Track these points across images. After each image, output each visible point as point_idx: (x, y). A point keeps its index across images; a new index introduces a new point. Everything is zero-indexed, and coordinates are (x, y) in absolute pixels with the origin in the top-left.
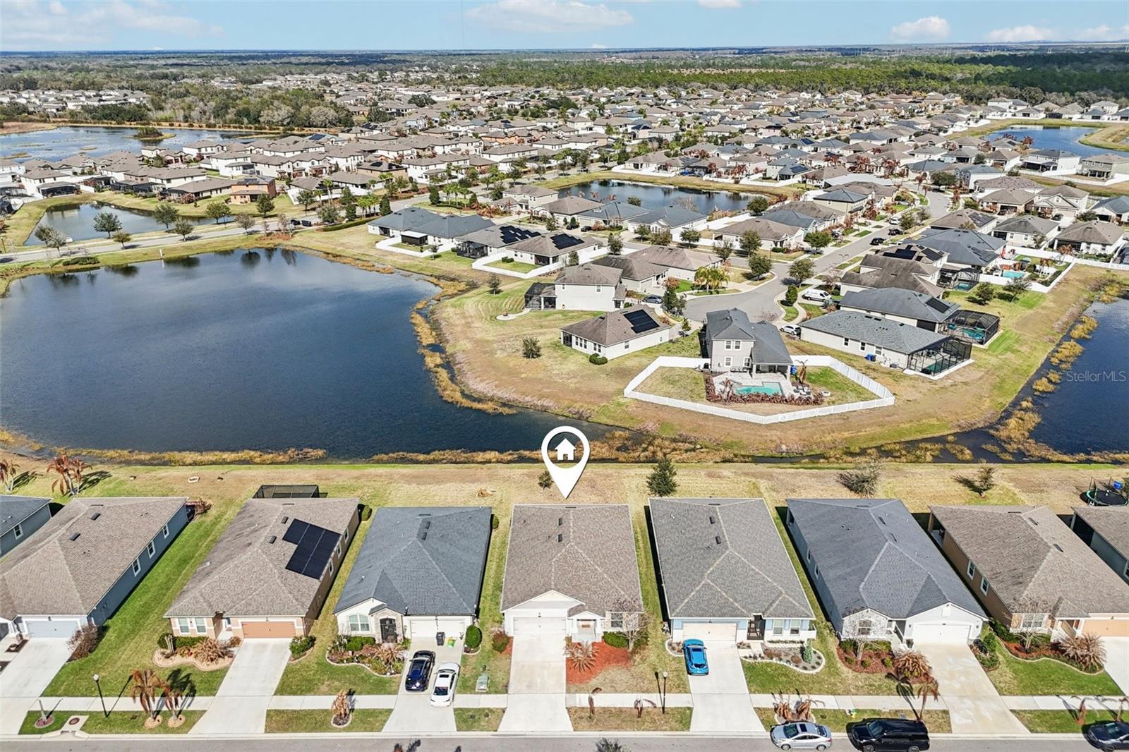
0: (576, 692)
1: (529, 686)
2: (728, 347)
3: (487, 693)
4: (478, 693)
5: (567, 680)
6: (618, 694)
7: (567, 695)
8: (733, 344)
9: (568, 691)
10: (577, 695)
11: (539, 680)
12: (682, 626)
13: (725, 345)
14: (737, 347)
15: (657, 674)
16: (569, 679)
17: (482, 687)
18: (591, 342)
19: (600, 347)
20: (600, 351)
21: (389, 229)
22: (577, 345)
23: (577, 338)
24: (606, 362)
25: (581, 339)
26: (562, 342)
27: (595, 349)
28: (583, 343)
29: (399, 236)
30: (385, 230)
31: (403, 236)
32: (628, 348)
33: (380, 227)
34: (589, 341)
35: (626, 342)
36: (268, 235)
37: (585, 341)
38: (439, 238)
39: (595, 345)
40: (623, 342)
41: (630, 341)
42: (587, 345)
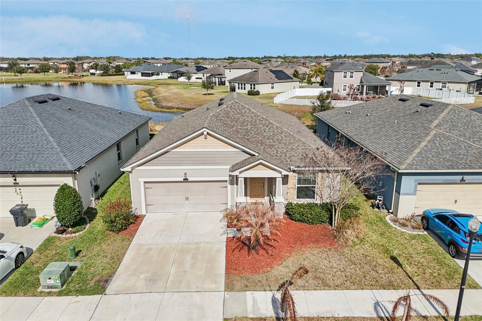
0: (246, 288)
1: (152, 280)
2: (345, 77)
3: (60, 294)
4: (41, 294)
5: (228, 268)
6: (332, 293)
7: (228, 295)
8: (349, 74)
9: (229, 287)
10: (248, 293)
11: (173, 270)
12: (415, 190)
13: (343, 75)
14: (351, 77)
15: (394, 259)
16: (230, 267)
17: (51, 282)
18: (249, 83)
19: (254, 85)
20: (254, 88)
21: (135, 72)
22: (239, 88)
23: (239, 84)
24: (259, 95)
25: (242, 84)
26: (229, 91)
27: (251, 88)
28: (243, 87)
29: (140, 74)
30: (133, 73)
31: (141, 73)
32: (273, 88)
33: (131, 72)
34: (247, 83)
35: (272, 84)
36: (69, 77)
37: (245, 84)
38: (162, 73)
39: (251, 85)
40: (270, 83)
41: (275, 84)
42: (246, 87)
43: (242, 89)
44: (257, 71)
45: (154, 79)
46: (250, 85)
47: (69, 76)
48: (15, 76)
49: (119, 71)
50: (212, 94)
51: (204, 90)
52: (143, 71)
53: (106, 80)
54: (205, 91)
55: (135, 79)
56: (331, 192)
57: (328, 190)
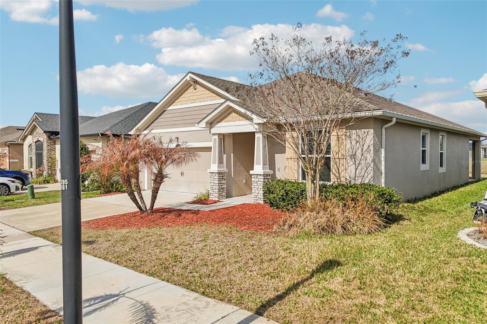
56: (356, 169)
57: (352, 163)
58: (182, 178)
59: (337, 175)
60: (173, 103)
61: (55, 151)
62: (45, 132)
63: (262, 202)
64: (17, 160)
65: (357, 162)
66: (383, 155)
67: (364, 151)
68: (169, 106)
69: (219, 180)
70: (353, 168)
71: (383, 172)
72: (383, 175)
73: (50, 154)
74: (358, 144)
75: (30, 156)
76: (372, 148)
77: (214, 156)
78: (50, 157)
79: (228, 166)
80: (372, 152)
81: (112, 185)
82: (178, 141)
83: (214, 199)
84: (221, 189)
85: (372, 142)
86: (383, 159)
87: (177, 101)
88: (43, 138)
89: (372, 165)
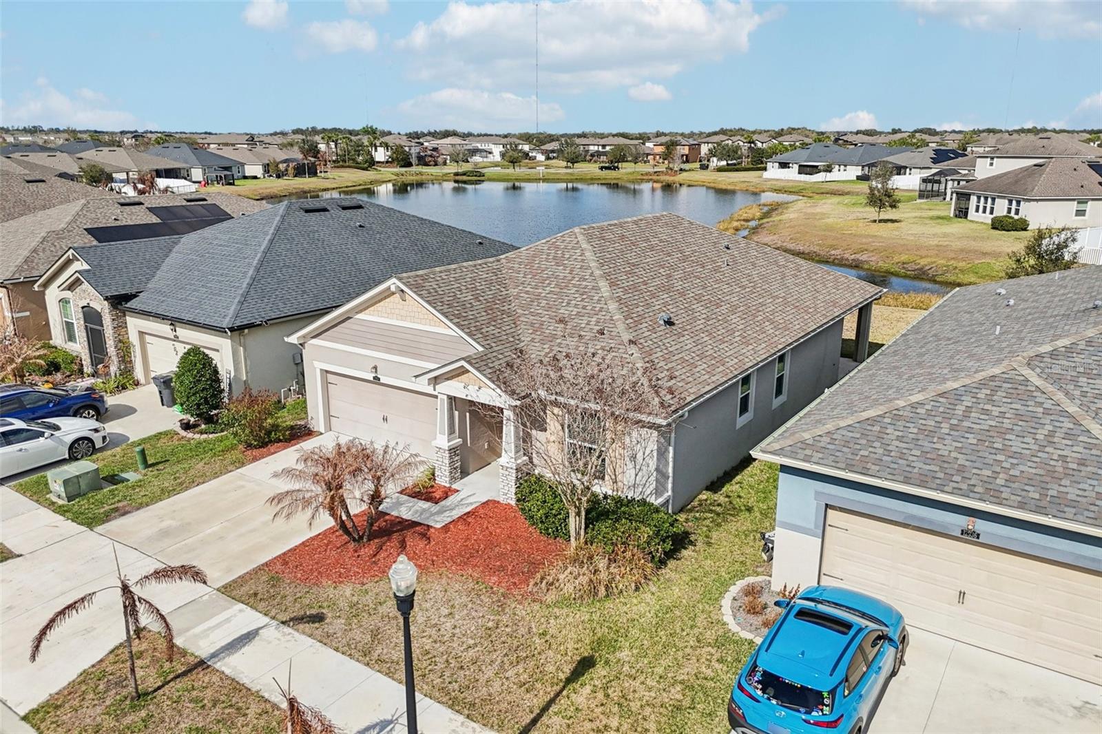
18: (1004, 197)
19: (1018, 203)
20: (1017, 212)
21: (789, 163)
22: (977, 210)
23: (979, 198)
24: (1025, 229)
25: (986, 199)
26: (952, 215)
27: (1009, 210)
28: (989, 205)
29: (796, 167)
30: (784, 165)
31: (800, 166)
32: (1084, 215)
33: (780, 163)
34: (999, 197)
35: (1079, 203)
36: (656, 172)
37: (993, 200)
38: (845, 166)
39: (1010, 202)
40: (1074, 200)
41: (1090, 203)
42: (995, 206)
43: (984, 212)
44: (1041, 166)
45: (821, 180)
46: (1007, 202)
47: (655, 170)
48: (566, 167)
49: (758, 160)
50: (893, 221)
51: (872, 209)
52: (805, 161)
53: (720, 179)
54: (872, 213)
55: (777, 180)
56: (636, 475)
57: (631, 467)
58: (385, 425)
59: (613, 477)
60: (365, 309)
61: (126, 327)
62: (106, 299)
63: (513, 503)
64: (28, 313)
65: (638, 467)
66: (671, 455)
67: (646, 455)
68: (357, 313)
69: (451, 457)
70: (633, 472)
71: (671, 475)
72: (670, 480)
73: (119, 335)
74: (639, 446)
75: (64, 319)
76: (655, 454)
77: (442, 418)
78: (120, 341)
79: (462, 435)
80: (655, 459)
81: (268, 433)
82: (376, 372)
83: (443, 484)
84: (453, 469)
85: (656, 447)
86: (671, 460)
87: (372, 308)
88: (101, 306)
89: (655, 474)
